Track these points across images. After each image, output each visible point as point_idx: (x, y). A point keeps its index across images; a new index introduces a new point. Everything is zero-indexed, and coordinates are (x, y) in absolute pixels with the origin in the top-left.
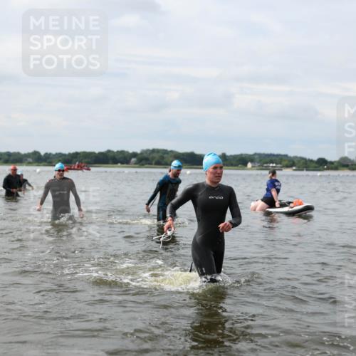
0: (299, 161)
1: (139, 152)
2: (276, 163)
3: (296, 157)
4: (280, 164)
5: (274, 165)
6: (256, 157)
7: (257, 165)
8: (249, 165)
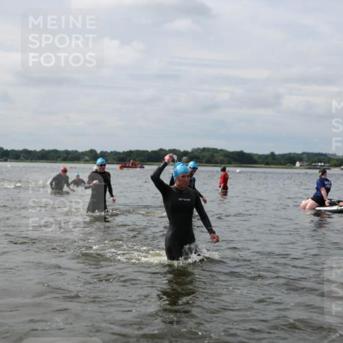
1: (190, 150)
4: (329, 163)
5: (323, 164)
6: (305, 156)
7: (305, 164)
8: (298, 164)
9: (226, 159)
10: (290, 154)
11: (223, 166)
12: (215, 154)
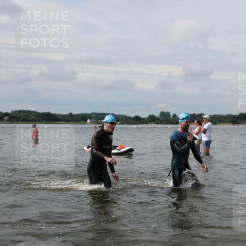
0: (122, 118)
3: (120, 115)
6: (93, 115)
7: (94, 121)
8: (88, 121)
9: (37, 118)
12: (29, 115)
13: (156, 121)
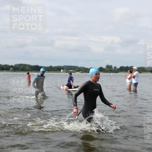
0: (83, 69)
1: (14, 65)
2: (73, 70)
3: (81, 67)
4: (75, 70)
5: (72, 70)
6: (65, 67)
7: (65, 70)
8: (62, 71)
9: (30, 69)
10: (59, 66)
11: (28, 72)
12: (25, 67)
13: (103, 71)
